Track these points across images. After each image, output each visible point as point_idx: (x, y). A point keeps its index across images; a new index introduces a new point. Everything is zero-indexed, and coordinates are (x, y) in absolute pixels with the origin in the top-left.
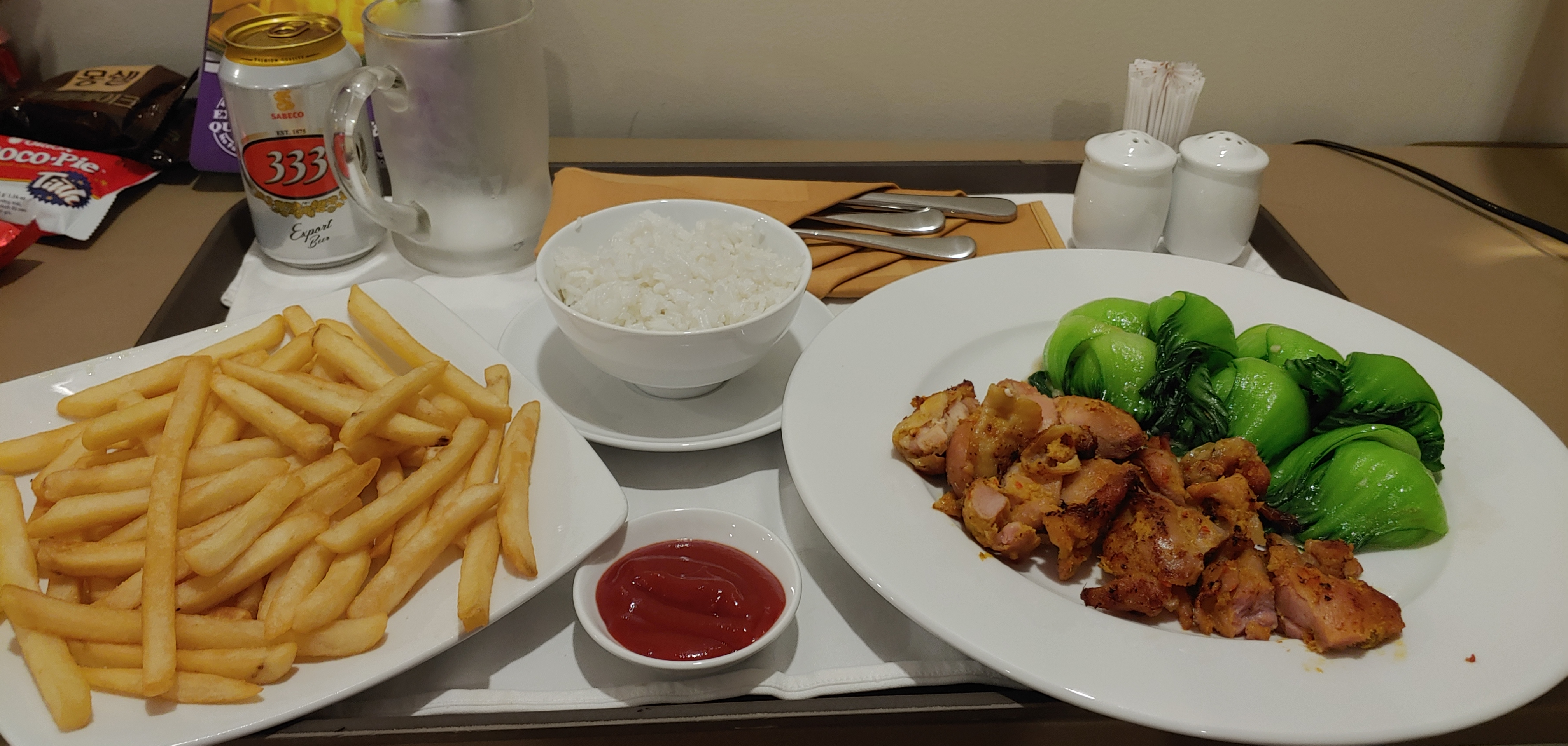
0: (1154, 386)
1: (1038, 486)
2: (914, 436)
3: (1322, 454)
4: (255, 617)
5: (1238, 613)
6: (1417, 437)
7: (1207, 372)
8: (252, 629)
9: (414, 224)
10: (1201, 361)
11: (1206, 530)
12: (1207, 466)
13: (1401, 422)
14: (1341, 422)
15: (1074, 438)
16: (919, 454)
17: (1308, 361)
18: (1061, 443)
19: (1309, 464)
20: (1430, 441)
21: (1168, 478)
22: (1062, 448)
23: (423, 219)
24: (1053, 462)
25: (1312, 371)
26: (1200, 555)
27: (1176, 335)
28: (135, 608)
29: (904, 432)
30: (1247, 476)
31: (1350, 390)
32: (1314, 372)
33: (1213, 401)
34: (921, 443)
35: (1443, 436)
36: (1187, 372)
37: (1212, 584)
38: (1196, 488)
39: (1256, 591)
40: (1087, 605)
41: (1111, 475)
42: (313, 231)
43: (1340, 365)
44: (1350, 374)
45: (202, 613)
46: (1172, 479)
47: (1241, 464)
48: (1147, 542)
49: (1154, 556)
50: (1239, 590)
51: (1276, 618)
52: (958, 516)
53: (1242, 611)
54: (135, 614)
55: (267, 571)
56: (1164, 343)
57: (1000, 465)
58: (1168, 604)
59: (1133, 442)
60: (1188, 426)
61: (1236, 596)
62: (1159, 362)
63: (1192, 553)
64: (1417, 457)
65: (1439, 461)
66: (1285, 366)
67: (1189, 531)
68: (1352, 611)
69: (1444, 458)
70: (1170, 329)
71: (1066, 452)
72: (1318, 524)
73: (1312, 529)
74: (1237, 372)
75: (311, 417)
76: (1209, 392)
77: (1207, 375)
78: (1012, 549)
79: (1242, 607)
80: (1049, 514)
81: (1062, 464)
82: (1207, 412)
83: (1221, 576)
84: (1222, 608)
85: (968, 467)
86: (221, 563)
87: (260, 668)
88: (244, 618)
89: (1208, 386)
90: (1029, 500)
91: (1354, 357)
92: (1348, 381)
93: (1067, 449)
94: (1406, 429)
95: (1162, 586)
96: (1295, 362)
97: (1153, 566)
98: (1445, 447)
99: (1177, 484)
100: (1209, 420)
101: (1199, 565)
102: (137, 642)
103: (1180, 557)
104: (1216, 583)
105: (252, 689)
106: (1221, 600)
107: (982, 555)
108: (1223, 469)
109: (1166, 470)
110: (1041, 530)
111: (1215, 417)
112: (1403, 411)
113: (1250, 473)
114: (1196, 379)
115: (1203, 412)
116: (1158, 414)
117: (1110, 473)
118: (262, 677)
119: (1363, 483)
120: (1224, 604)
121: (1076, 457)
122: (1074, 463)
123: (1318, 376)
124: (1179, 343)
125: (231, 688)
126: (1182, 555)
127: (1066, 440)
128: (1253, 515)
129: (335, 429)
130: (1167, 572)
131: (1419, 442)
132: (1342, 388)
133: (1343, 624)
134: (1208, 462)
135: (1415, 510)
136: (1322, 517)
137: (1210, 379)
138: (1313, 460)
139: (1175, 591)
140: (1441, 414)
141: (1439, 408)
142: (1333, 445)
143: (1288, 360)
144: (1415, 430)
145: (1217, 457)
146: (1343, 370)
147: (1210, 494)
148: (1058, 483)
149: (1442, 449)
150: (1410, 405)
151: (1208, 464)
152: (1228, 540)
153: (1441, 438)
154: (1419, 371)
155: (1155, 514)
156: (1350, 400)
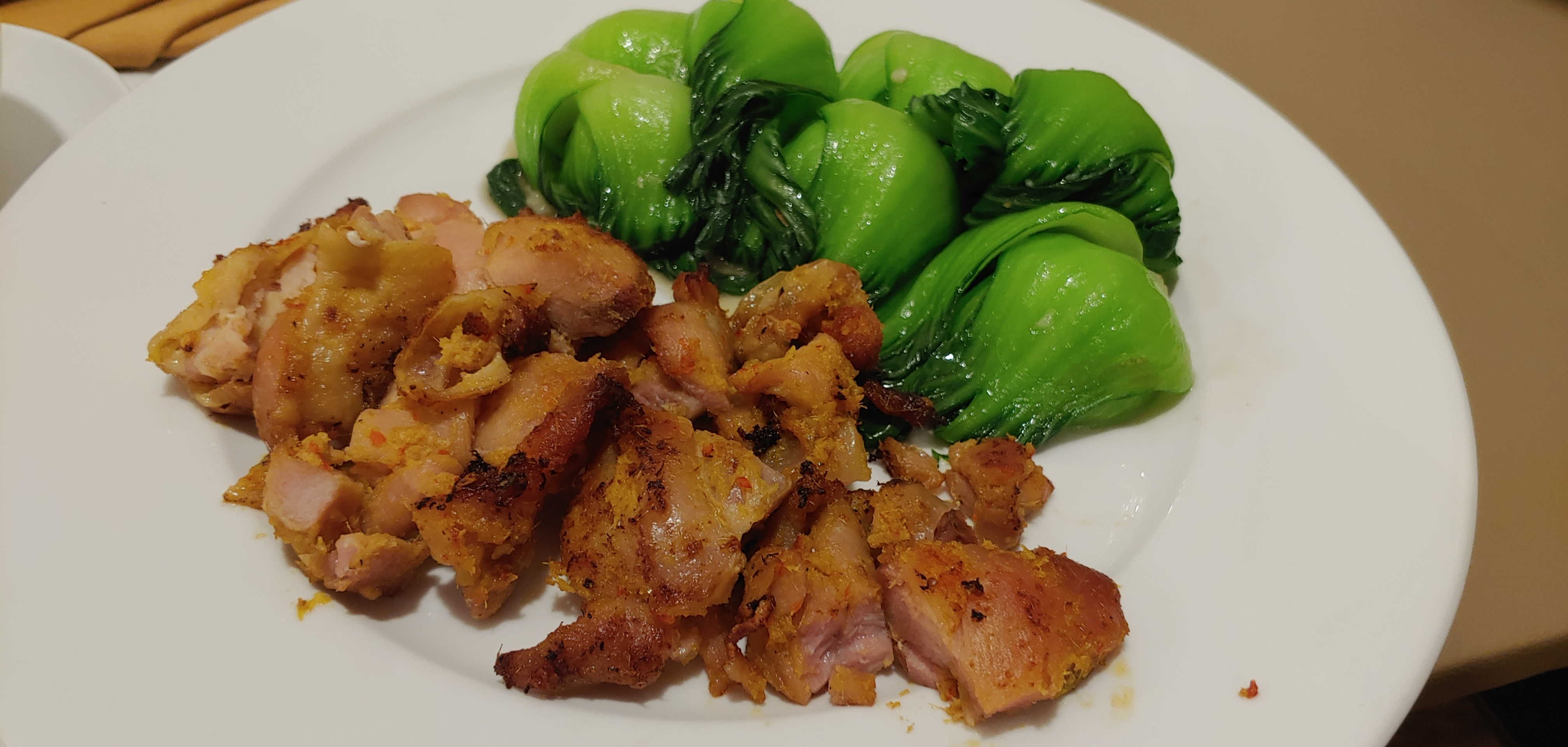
0: (689, 174)
1: (422, 431)
2: (190, 349)
3: (974, 271)
5: (812, 651)
6: (1137, 218)
7: (775, 136)
10: (769, 116)
11: (745, 485)
12: (770, 324)
13: (1108, 193)
14: (1007, 205)
15: (490, 318)
16: (209, 384)
17: (946, 96)
18: (464, 332)
19: (954, 290)
20: (1157, 223)
21: (692, 364)
22: (468, 343)
24: (451, 375)
25: (953, 114)
26: (731, 543)
27: (720, 72)
29: (172, 342)
30: (840, 338)
31: (1018, 146)
32: (956, 117)
33: (788, 190)
34: (203, 362)
35: (1177, 210)
36: (743, 140)
37: (755, 605)
38: (746, 375)
39: (844, 605)
40: (509, 686)
41: (569, 385)
43: (1003, 97)
44: (1018, 113)
46: (701, 364)
47: (830, 311)
48: (627, 530)
49: (641, 559)
50: (810, 606)
51: (890, 644)
53: (821, 645)
56: (702, 89)
57: (355, 392)
58: (674, 655)
60: (752, 239)
61: (807, 620)
62: (695, 125)
63: (716, 539)
64: (1134, 254)
65: (1174, 253)
66: (910, 110)
67: (714, 488)
68: (1024, 635)
69: (1182, 247)
70: (712, 60)
71: (475, 351)
72: (972, 407)
73: (964, 416)
74: (827, 131)
76: (779, 176)
77: (775, 143)
79: (820, 639)
80: (423, 503)
81: (469, 375)
82: (780, 213)
83: (771, 588)
84: (780, 647)
89: (777, 164)
90: (402, 464)
91: (1026, 79)
92: (1015, 129)
93: (477, 344)
94: (1116, 206)
95: (658, 621)
96: (925, 101)
97: (639, 580)
98: (1181, 230)
99: (712, 373)
100: (783, 226)
101: (733, 563)
103: (691, 556)
104: (762, 603)
106: (776, 634)
108: (800, 328)
109: (689, 349)
111: (791, 221)
112: (1111, 173)
113: (845, 331)
114: (759, 152)
115: (774, 213)
116: (699, 222)
117: (568, 381)
119: (1047, 320)
120: (783, 640)
121: (499, 356)
122: (495, 370)
123: (963, 124)
124: (728, 85)
126: (694, 548)
128: (845, 423)
130: (665, 592)
131: (1138, 227)
132: (1004, 139)
133: (1008, 674)
134: (771, 317)
135: (1138, 361)
136: (980, 391)
137: (780, 149)
138: (959, 283)
139: (687, 624)
140: (1172, 166)
141: (1168, 156)
142: (993, 252)
143: (914, 97)
144: (1132, 205)
145: (787, 305)
146: (1007, 106)
147: (768, 388)
148: (463, 418)
149: (1178, 233)
150: (1122, 161)
151: (770, 321)
152: (790, 493)
153: (1175, 215)
154: (1136, 94)
155: (647, 463)
156: (1019, 163)
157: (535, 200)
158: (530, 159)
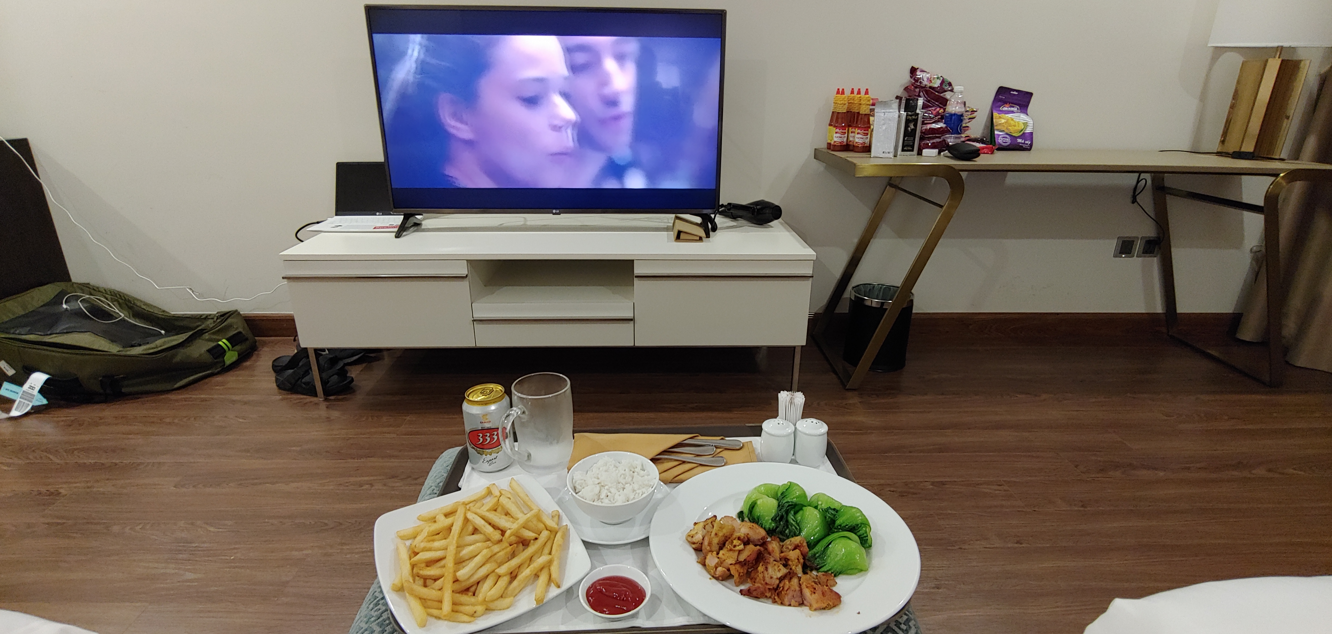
0: (776, 518)
1: (730, 555)
2: (692, 537)
3: (828, 543)
4: (474, 595)
5: (788, 598)
6: (859, 537)
7: (794, 512)
8: (473, 599)
9: (526, 458)
10: (793, 508)
11: (779, 570)
13: (854, 531)
14: (836, 531)
15: (742, 538)
16: (694, 543)
17: (827, 508)
18: (737, 540)
19: (824, 547)
21: (773, 551)
22: (737, 542)
23: (529, 456)
24: (735, 546)
25: (828, 512)
26: (777, 578)
27: (785, 498)
28: (440, 590)
29: (689, 536)
30: (800, 550)
31: (838, 520)
33: (795, 523)
34: (694, 540)
36: (787, 513)
38: (782, 555)
39: (795, 590)
40: (741, 594)
41: (753, 551)
42: (491, 460)
43: (837, 510)
44: (839, 513)
45: (459, 593)
46: (775, 552)
47: (800, 546)
48: (762, 574)
49: (764, 578)
50: (789, 590)
51: (799, 600)
52: (704, 565)
54: (440, 592)
55: (478, 581)
56: (780, 502)
57: (720, 547)
58: (767, 594)
59: (763, 538)
60: (787, 531)
61: (788, 592)
62: (778, 509)
63: (775, 578)
64: (860, 544)
66: (820, 510)
67: (776, 570)
68: (821, 597)
70: (783, 496)
71: (739, 543)
72: (825, 568)
73: (822, 568)
74: (804, 513)
75: (495, 527)
76: (793, 520)
78: (719, 576)
79: (789, 596)
80: (731, 564)
81: (737, 547)
82: (793, 527)
83: (784, 585)
84: (783, 596)
85: (708, 548)
86: (467, 577)
87: (475, 612)
88: (471, 595)
89: (793, 518)
90: (726, 559)
92: (838, 516)
94: (855, 534)
95: (765, 588)
96: (823, 509)
97: (763, 582)
99: (777, 553)
100: (793, 530)
101: (777, 582)
102: (441, 601)
103: (771, 580)
104: (782, 587)
105: (472, 619)
106: (783, 593)
107: (710, 579)
108: (793, 548)
109: (773, 549)
110: (729, 570)
111: (795, 529)
112: (857, 527)
113: (802, 549)
114: (790, 515)
115: (791, 527)
116: (777, 528)
118: (475, 615)
119: (838, 554)
121: (742, 544)
122: (742, 547)
123: (829, 514)
124: (785, 502)
125: (466, 618)
126: (772, 578)
127: (739, 538)
128: (799, 565)
129: (503, 532)
130: (768, 583)
131: (861, 539)
132: (836, 518)
133: (818, 601)
134: (789, 546)
136: (826, 565)
137: (794, 515)
139: (769, 590)
142: (833, 540)
143: (821, 507)
144: (860, 534)
145: (792, 544)
146: (837, 512)
147: (786, 557)
148: (736, 553)
150: (860, 526)
152: (788, 574)
154: (865, 513)
155: (765, 565)
156: (838, 522)
157: (746, 519)
158: (746, 511)
